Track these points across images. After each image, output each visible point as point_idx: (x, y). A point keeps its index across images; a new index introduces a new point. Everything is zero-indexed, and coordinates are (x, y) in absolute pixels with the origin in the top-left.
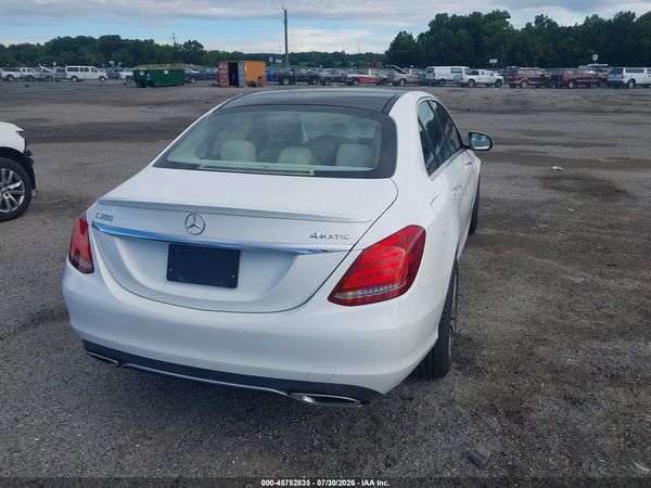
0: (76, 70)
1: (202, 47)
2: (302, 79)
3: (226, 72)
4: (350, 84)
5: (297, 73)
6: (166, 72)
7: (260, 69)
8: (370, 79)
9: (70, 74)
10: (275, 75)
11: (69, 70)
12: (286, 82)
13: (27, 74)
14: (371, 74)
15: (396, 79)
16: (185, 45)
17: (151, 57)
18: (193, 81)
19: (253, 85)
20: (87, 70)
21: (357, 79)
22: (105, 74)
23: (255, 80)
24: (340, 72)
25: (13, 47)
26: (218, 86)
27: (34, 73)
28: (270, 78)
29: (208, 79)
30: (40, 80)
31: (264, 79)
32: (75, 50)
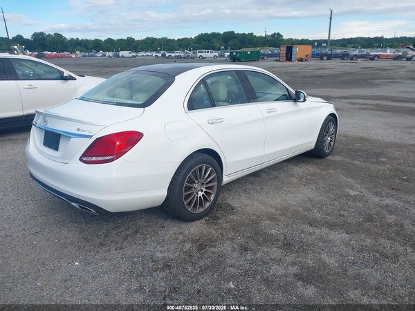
0: (203, 52)
1: (282, 36)
2: (337, 56)
3: (284, 52)
4: (372, 59)
5: (334, 52)
6: (249, 53)
7: (308, 50)
8: (387, 56)
9: (199, 55)
10: (317, 54)
11: (199, 52)
12: (325, 58)
13: (178, 54)
14: (389, 52)
15: (409, 56)
16: (272, 36)
17: (251, 43)
18: (266, 58)
19: (301, 60)
20: (208, 52)
21: (378, 56)
22: (217, 54)
23: (303, 56)
24: (365, 51)
25: (179, 40)
26: (279, 61)
27: (182, 54)
28: (313, 56)
29: (274, 57)
30: (184, 58)
31: (310, 57)
32: (209, 41)
